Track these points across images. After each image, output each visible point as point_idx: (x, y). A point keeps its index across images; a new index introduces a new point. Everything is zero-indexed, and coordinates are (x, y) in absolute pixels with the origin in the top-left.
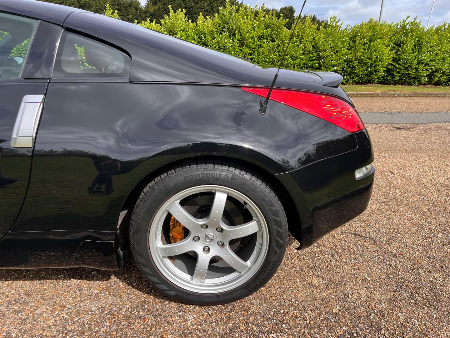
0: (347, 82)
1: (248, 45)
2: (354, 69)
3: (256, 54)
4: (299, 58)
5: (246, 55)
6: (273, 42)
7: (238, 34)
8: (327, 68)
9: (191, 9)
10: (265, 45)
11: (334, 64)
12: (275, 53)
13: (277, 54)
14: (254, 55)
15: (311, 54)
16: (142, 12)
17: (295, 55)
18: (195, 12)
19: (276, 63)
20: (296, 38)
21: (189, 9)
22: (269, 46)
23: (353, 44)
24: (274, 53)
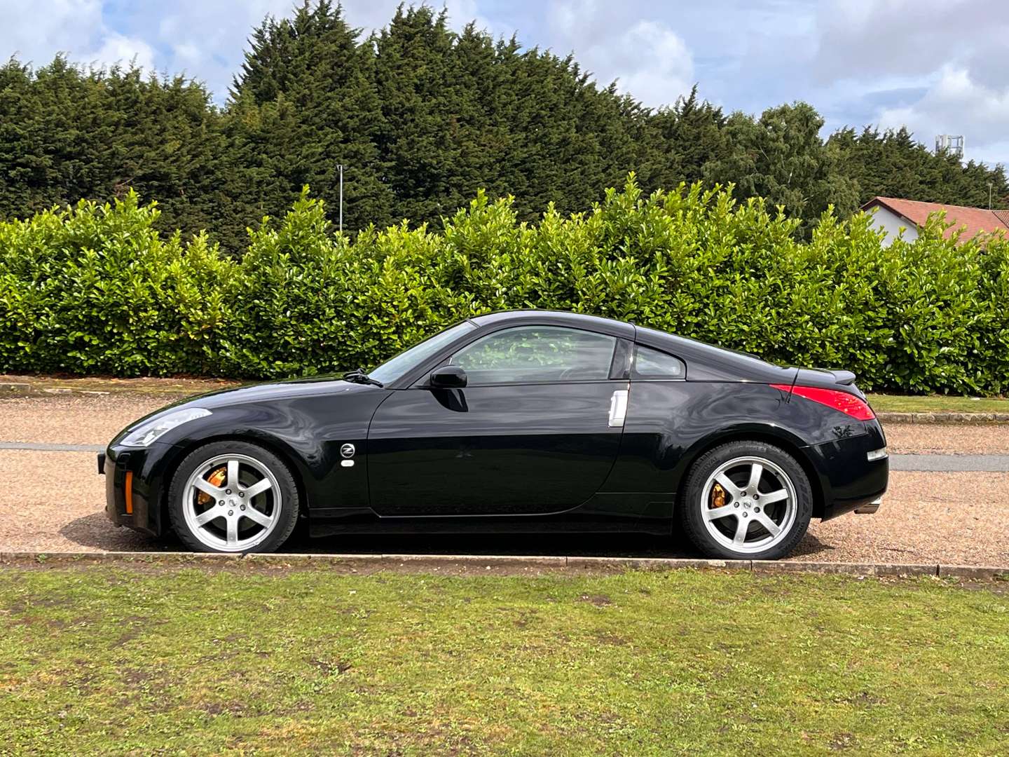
0: (985, 388)
1: (688, 288)
2: (1003, 351)
3: (711, 311)
4: (836, 321)
5: (682, 314)
6: (757, 277)
7: (660, 259)
8: (922, 348)
9: (408, 116)
10: (737, 288)
11: (941, 340)
12: (767, 309)
13: (773, 312)
14: (706, 314)
15: (870, 310)
16: (217, 128)
17: (824, 314)
18: (423, 125)
19: (771, 337)
20: (826, 269)
21: (401, 115)
22: (749, 290)
23: (992, 282)
24: (763, 308)
